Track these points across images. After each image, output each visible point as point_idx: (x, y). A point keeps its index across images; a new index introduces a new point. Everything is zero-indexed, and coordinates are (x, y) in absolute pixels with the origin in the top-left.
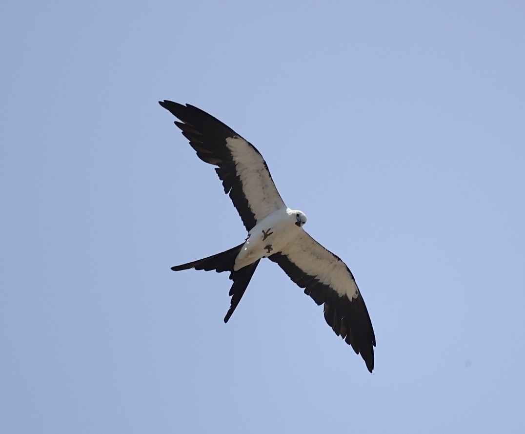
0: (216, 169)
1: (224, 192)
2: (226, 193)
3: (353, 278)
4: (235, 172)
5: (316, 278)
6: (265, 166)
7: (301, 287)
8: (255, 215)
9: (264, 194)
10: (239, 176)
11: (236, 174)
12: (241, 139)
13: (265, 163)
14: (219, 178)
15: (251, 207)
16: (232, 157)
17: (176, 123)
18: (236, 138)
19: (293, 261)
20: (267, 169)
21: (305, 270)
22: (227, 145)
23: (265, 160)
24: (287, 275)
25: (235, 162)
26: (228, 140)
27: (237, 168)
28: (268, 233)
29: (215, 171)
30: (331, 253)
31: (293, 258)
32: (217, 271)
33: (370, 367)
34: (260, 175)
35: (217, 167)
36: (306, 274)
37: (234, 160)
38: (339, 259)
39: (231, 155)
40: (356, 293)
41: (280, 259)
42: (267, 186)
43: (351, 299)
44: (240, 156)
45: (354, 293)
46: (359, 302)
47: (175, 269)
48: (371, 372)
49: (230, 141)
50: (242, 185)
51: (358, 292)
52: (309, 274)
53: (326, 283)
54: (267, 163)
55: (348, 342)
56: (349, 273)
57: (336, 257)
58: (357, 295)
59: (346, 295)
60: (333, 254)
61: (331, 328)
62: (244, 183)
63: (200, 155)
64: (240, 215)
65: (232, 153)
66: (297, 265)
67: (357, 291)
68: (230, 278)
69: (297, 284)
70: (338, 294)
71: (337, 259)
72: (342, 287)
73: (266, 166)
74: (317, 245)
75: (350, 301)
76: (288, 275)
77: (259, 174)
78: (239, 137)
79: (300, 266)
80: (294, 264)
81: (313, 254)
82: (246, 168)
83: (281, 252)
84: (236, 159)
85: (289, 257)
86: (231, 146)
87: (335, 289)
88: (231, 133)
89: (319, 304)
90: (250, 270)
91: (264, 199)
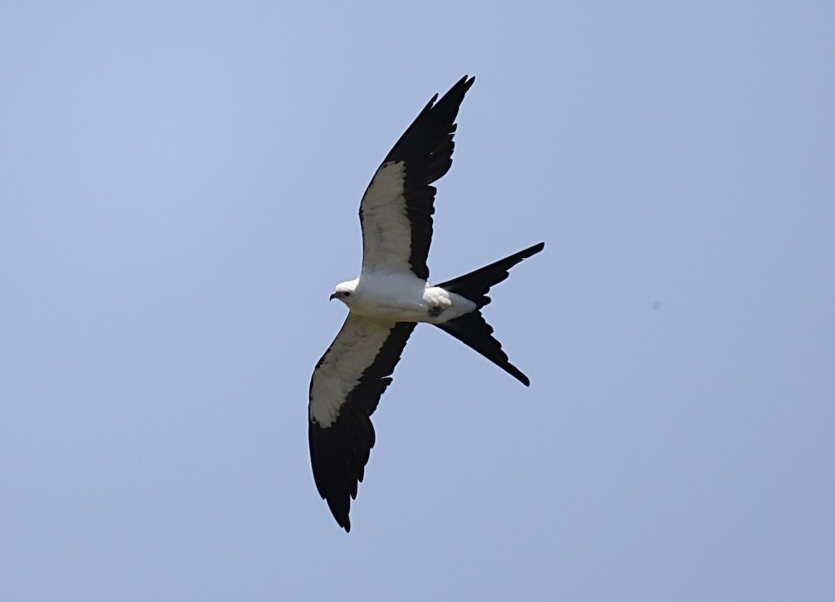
0: (372, 413)
1: (392, 383)
3: (372, 183)
4: (357, 388)
6: (321, 365)
7: (431, 220)
8: (391, 329)
9: (357, 341)
10: (359, 380)
12: (311, 413)
13: (318, 367)
16: (343, 405)
18: (314, 419)
20: (323, 359)
21: (408, 231)
22: (335, 421)
23: (314, 369)
25: (346, 397)
26: (326, 424)
27: (351, 388)
29: (375, 411)
30: (362, 225)
31: (405, 249)
34: (337, 360)
36: (411, 226)
37: (344, 401)
38: (361, 212)
39: (341, 409)
40: (386, 166)
42: (345, 345)
45: (388, 168)
46: (395, 155)
49: (326, 421)
50: (366, 370)
51: (384, 165)
52: (408, 222)
53: (403, 200)
54: (316, 364)
57: (361, 216)
58: (389, 163)
60: (362, 221)
61: (452, 157)
62: (362, 369)
63: (372, 444)
67: (382, 167)
71: (363, 214)
73: (320, 363)
74: (366, 245)
75: (405, 162)
77: (337, 363)
78: (311, 418)
80: (412, 246)
81: (381, 239)
83: (410, 269)
88: (314, 428)
89: (434, 190)
91: (362, 336)
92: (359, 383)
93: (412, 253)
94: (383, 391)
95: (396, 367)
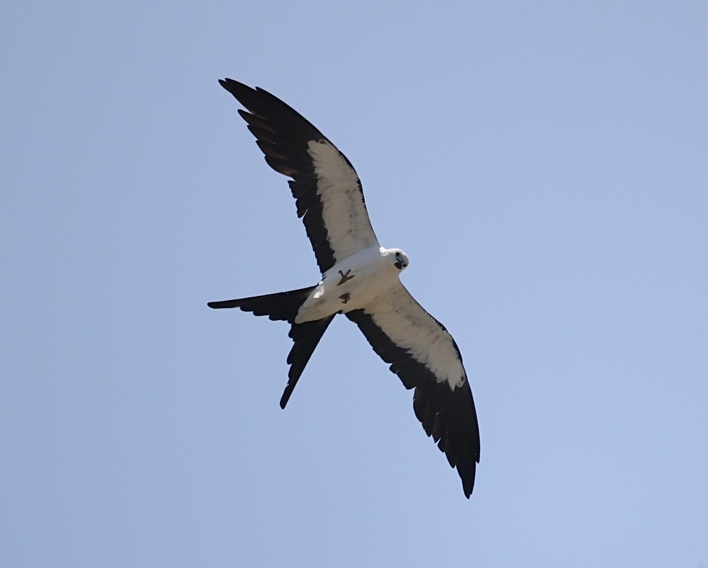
0: (289, 182)
1: (297, 215)
2: (299, 217)
3: (460, 357)
4: (316, 189)
5: (408, 352)
6: (358, 185)
7: (387, 361)
8: (334, 252)
9: (351, 224)
10: (320, 195)
11: (316, 192)
12: (330, 145)
13: (359, 182)
14: (292, 194)
15: (331, 241)
16: (314, 168)
17: (240, 111)
18: (322, 143)
19: (378, 324)
20: (361, 190)
21: (393, 339)
22: (308, 151)
23: (360, 178)
24: (368, 342)
25: (316, 175)
26: (312, 144)
27: (319, 184)
28: (348, 276)
29: (288, 184)
30: (434, 318)
32: (270, 318)
33: (468, 490)
34: (350, 198)
35: (292, 179)
36: (395, 344)
37: (315, 172)
38: (444, 329)
39: (313, 164)
40: (462, 379)
41: (361, 318)
42: (356, 214)
43: (453, 388)
44: (324, 167)
45: (459, 379)
46: (465, 392)
48: (468, 497)
49: (313, 146)
50: (323, 207)
51: (465, 378)
52: (400, 345)
53: (421, 360)
54: (362, 182)
55: (441, 447)
56: (454, 350)
57: (440, 324)
58: (463, 383)
59: (447, 381)
60: (436, 321)
61: (421, 424)
62: (325, 206)
63: (269, 160)
64: (314, 250)
65: (314, 162)
66: (383, 330)
67: (464, 376)
68: (290, 335)
69: (381, 357)
70: (436, 378)
71: (441, 328)
72: (443, 370)
73: (360, 186)
74: (416, 305)
75: (451, 390)
76: (370, 343)
77: (348, 196)
78: (326, 142)
79: (388, 333)
80: (379, 328)
81: (409, 317)
82: (331, 186)
83: (364, 309)
84: (319, 171)
85: (375, 318)
86: (313, 153)
87: (432, 370)
88: (317, 135)
89: (407, 386)
90: (318, 328)
91: (350, 231)
92: (318, 194)
93: (375, 325)
95: (305, 228)
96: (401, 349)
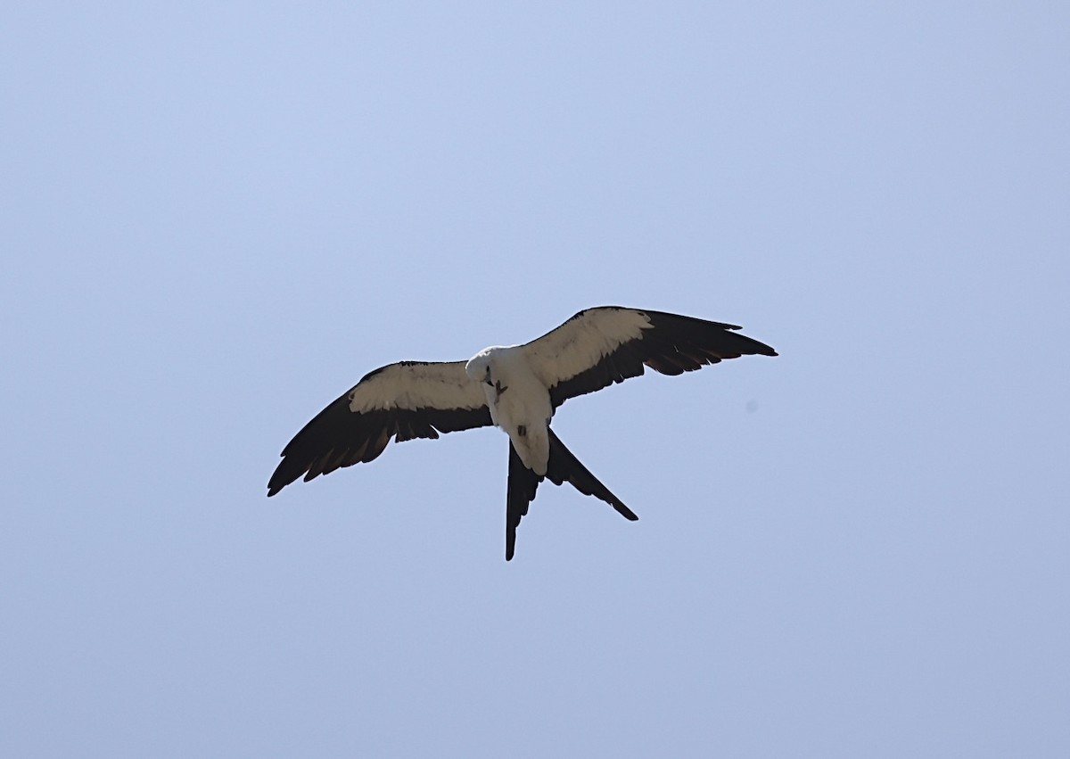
0: (397, 441)
1: (434, 440)
2: (436, 436)
3: (617, 308)
4: (409, 411)
6: (406, 365)
9: (451, 384)
10: (418, 409)
11: (413, 412)
12: (356, 388)
13: (403, 364)
15: (472, 406)
16: (384, 410)
18: (353, 397)
19: (570, 376)
20: (414, 363)
22: (362, 413)
23: (400, 361)
24: (588, 394)
25: (391, 408)
26: (354, 408)
27: (404, 406)
29: (400, 443)
30: (568, 321)
31: (568, 373)
34: (422, 377)
35: (394, 437)
36: (594, 366)
37: (388, 409)
38: (581, 313)
39: (379, 410)
40: (642, 315)
41: (559, 394)
42: (441, 374)
43: (650, 326)
44: (385, 398)
45: (641, 317)
47: (510, 555)
48: (777, 354)
49: (357, 406)
50: (432, 408)
51: (641, 312)
52: (596, 363)
54: (405, 361)
55: (716, 360)
57: (576, 316)
58: (645, 315)
59: (642, 329)
60: (572, 318)
61: (685, 372)
62: (430, 404)
65: (377, 408)
66: (577, 373)
67: (638, 312)
70: (637, 339)
71: (580, 317)
72: (631, 330)
73: (408, 363)
74: (551, 335)
75: (652, 329)
77: (419, 378)
78: (352, 392)
79: (581, 370)
81: (565, 346)
82: (407, 393)
83: (551, 387)
84: (388, 404)
85: (563, 378)
86: (366, 406)
87: (628, 339)
88: (342, 403)
89: (641, 372)
91: (460, 385)
92: (415, 410)
93: (571, 380)
94: (422, 437)
95: (452, 432)
96: (600, 362)
